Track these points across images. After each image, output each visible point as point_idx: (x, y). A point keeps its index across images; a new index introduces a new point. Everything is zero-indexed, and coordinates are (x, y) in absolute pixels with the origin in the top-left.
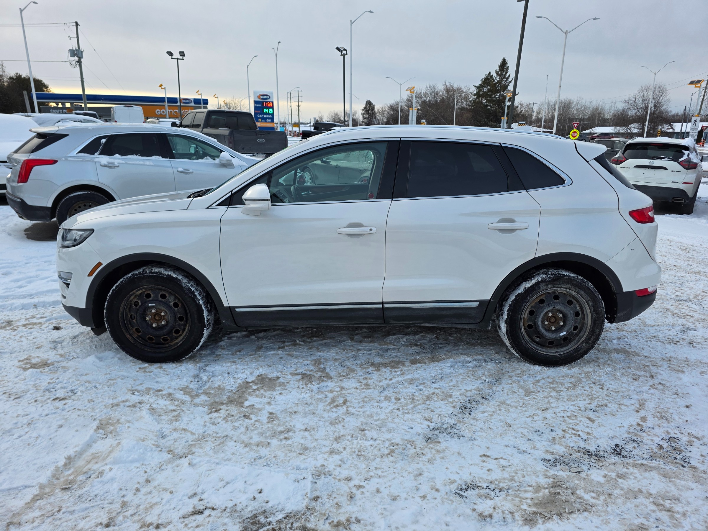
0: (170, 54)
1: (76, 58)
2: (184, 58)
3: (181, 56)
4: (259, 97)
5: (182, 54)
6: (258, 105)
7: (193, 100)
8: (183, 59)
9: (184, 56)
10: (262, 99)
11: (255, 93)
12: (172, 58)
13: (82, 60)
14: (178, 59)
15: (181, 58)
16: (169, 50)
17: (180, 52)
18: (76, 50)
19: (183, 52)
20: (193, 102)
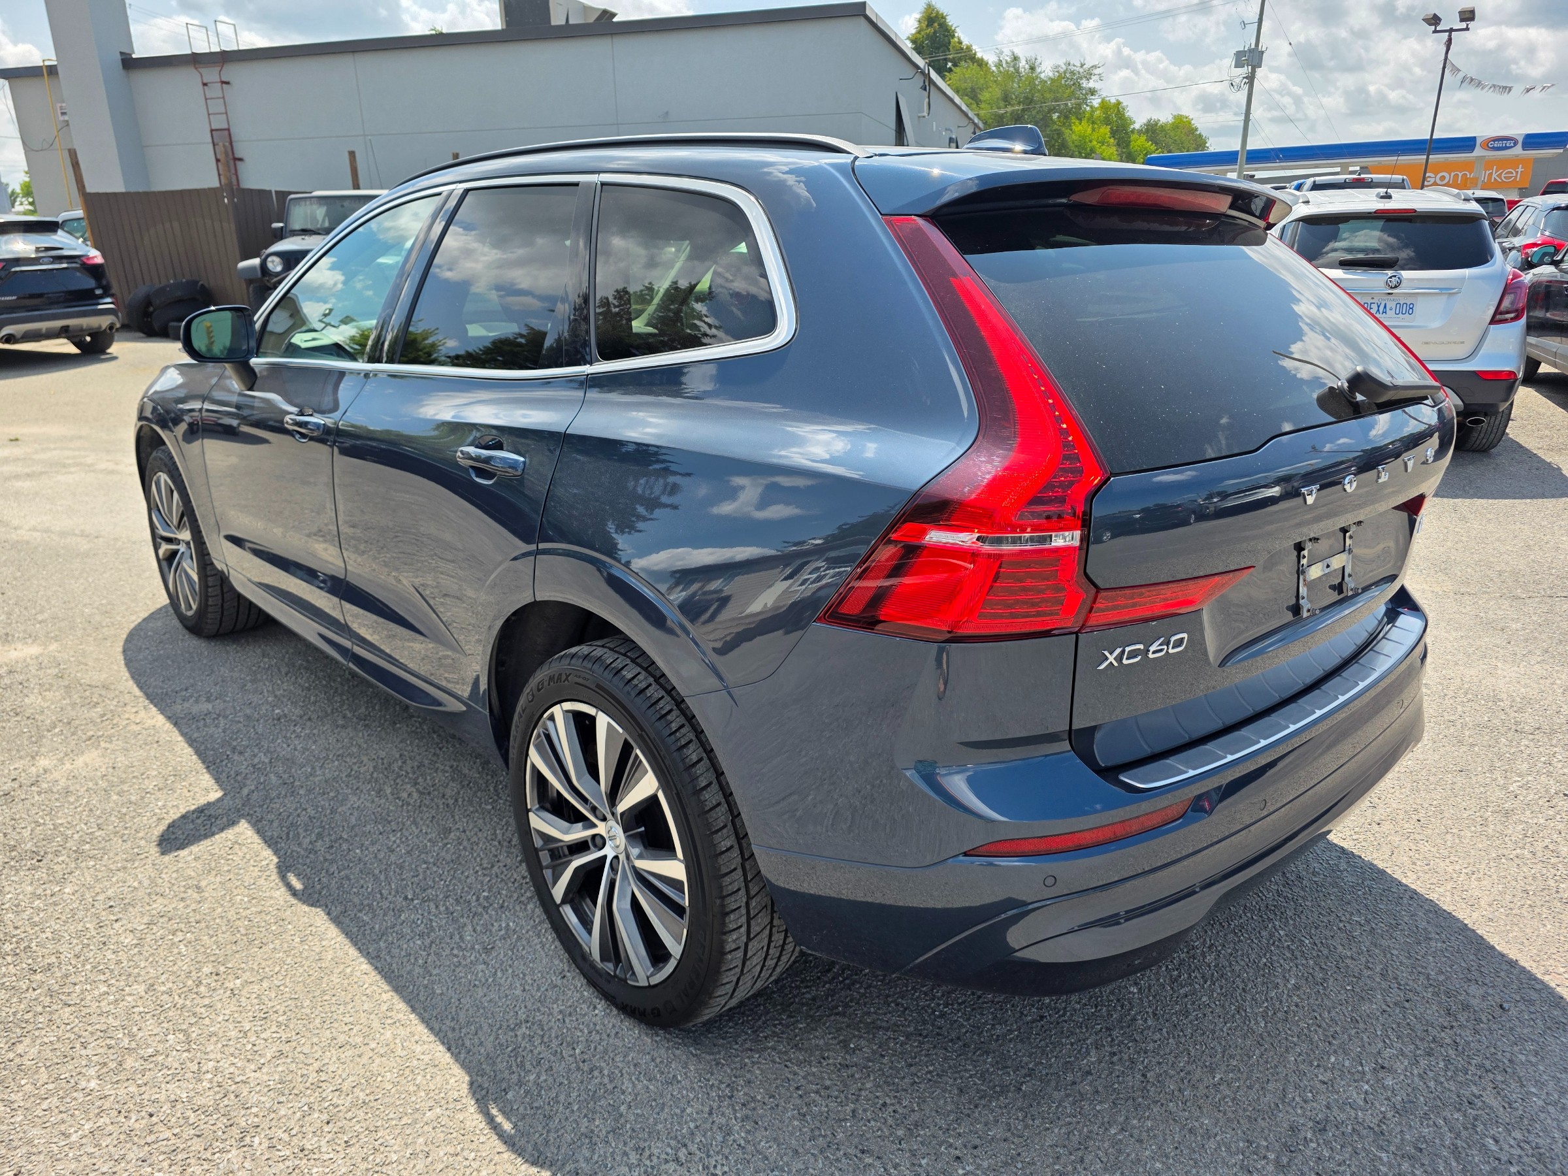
0: (1434, 20)
1: (1245, 70)
2: (1471, 24)
3: (1462, 20)
5: (1468, 15)
7: (1520, 140)
8: (1467, 29)
9: (1472, 19)
12: (1435, 31)
13: (1258, 70)
14: (1451, 30)
15: (1464, 25)
16: (1432, 12)
17: (1463, 11)
18: (1250, 51)
19: (1472, 12)
20: (1520, 145)
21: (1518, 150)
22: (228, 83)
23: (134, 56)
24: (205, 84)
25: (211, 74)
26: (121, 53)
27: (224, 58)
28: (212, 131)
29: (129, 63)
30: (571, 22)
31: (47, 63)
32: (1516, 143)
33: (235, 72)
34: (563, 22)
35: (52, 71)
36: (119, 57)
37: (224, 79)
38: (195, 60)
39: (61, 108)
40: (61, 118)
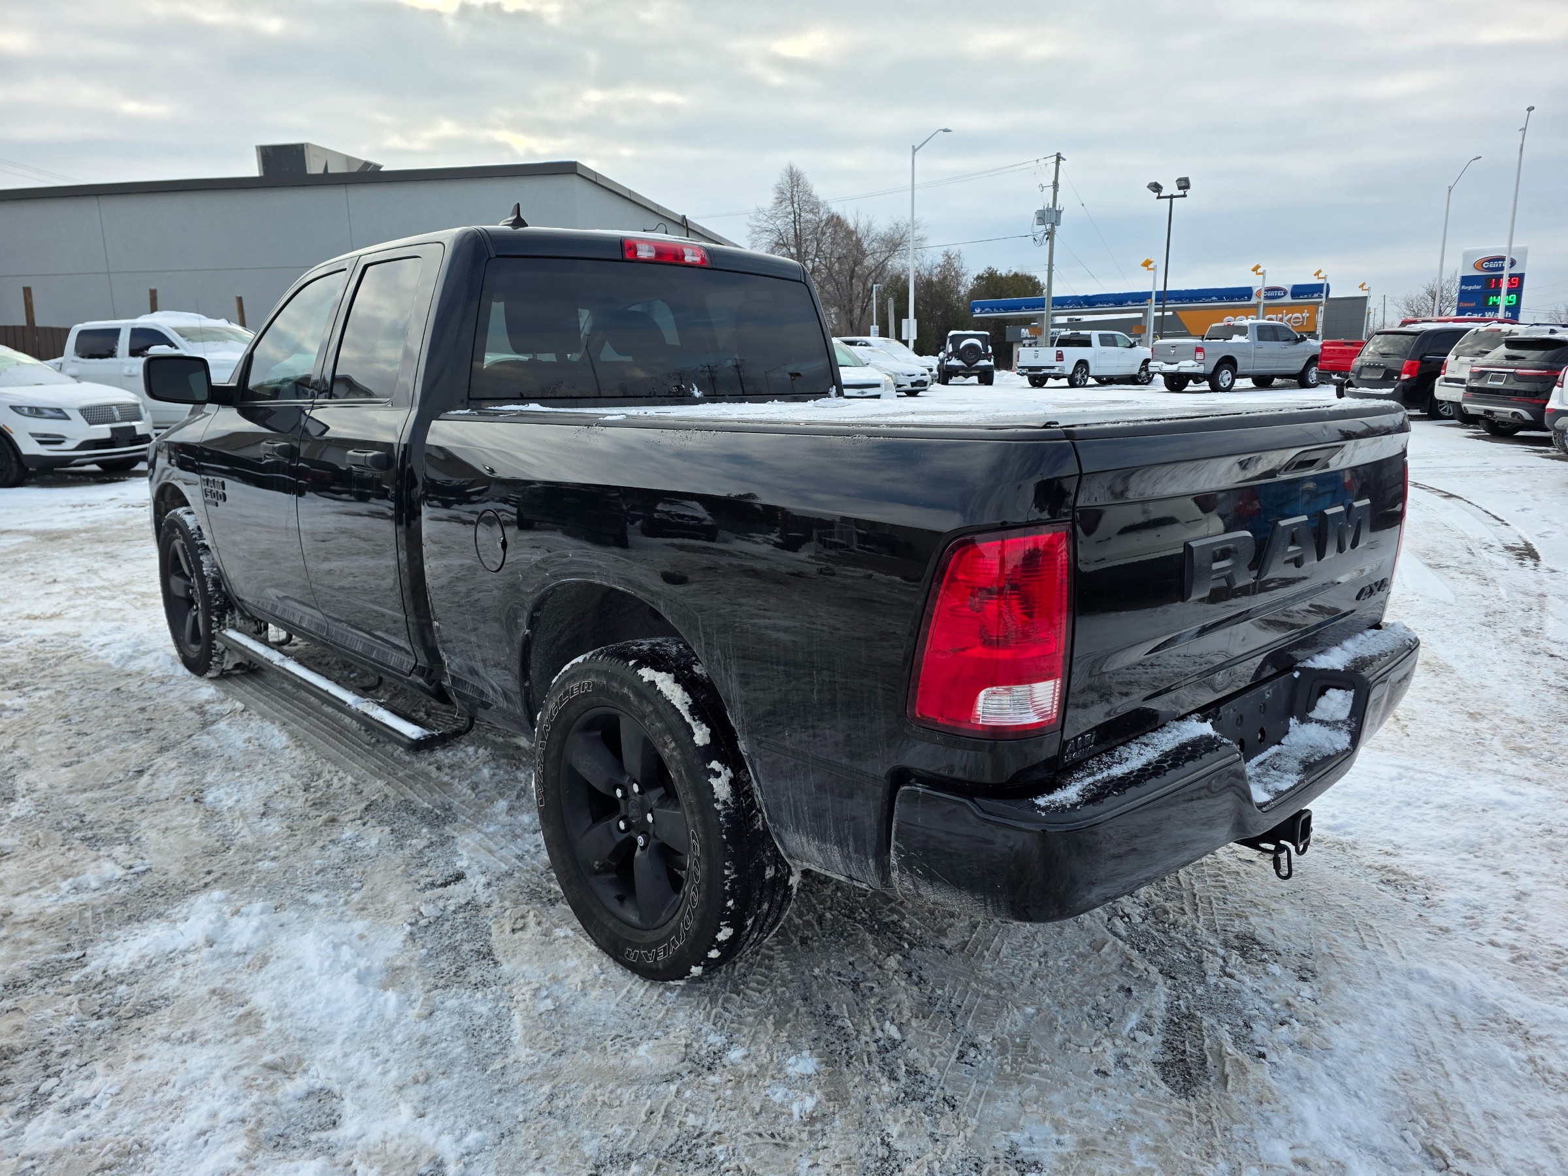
0: (1156, 187)
1: (1046, 227)
2: (1188, 192)
3: (1180, 188)
4: (1479, 265)
5: (1184, 184)
6: (1470, 288)
7: (1289, 290)
8: (1185, 196)
9: (1187, 187)
10: (1489, 269)
11: (1466, 256)
12: (1159, 198)
13: (1057, 228)
14: (1172, 197)
15: (1181, 192)
16: (1154, 181)
17: (1179, 180)
18: (1048, 210)
19: (1186, 180)
20: (1289, 294)
21: (1288, 299)
30: (330, 171)
32: (1285, 293)
34: (321, 171)
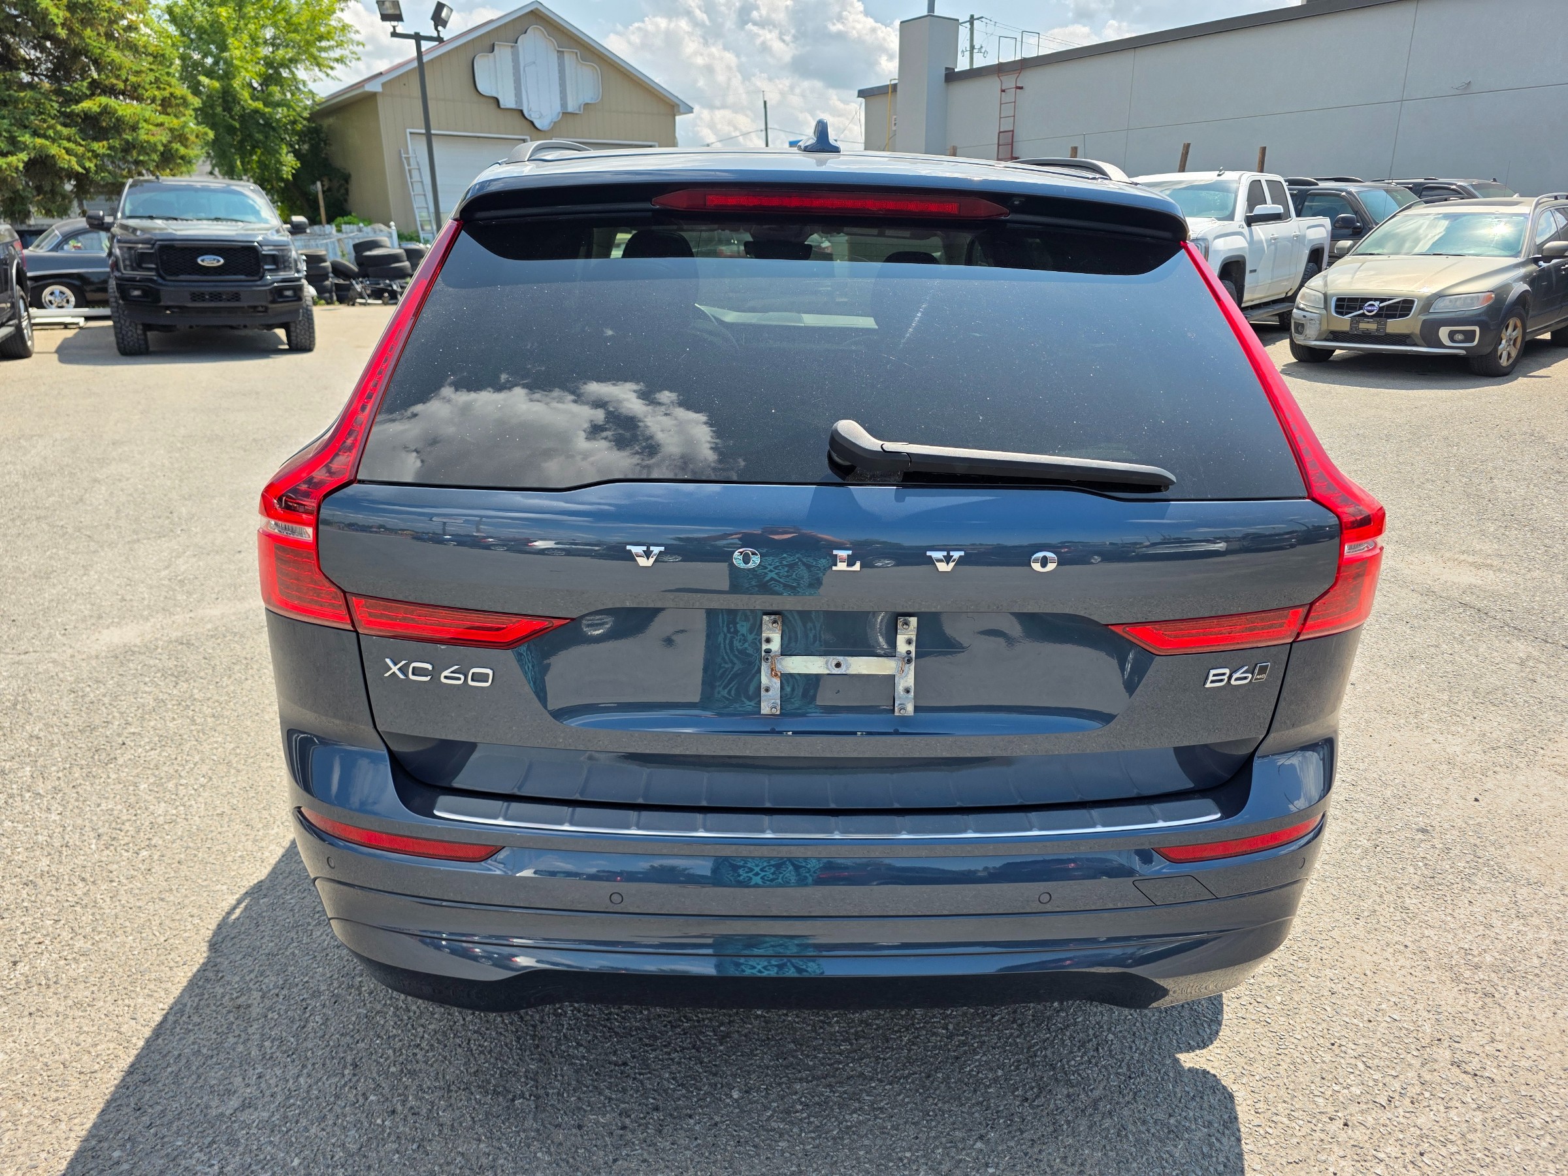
22: (1021, 88)
23: (956, 70)
24: (1003, 91)
25: (1009, 81)
26: (947, 69)
27: (1024, 65)
28: (1000, 132)
29: (952, 76)
31: (893, 82)
33: (1030, 79)
35: (895, 86)
36: (943, 72)
37: (1019, 85)
38: (1000, 69)
39: (895, 120)
40: (894, 128)
